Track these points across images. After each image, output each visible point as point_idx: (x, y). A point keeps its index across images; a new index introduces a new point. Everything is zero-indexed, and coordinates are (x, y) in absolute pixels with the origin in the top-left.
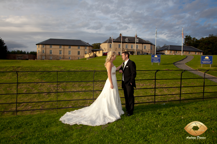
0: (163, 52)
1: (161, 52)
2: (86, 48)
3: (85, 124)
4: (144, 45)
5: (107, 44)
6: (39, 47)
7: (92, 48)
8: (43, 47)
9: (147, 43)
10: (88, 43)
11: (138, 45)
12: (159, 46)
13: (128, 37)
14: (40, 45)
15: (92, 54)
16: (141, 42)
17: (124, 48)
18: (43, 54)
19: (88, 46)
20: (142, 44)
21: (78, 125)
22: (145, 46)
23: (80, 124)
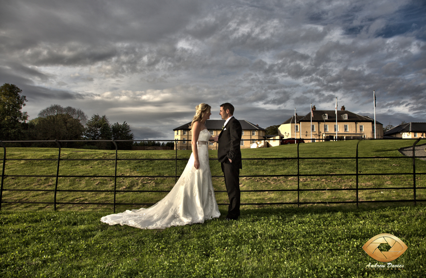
0: (398, 136)
1: (394, 136)
2: (253, 134)
3: (131, 225)
4: (359, 124)
5: (289, 125)
6: (178, 134)
7: (264, 133)
8: (184, 133)
9: (365, 120)
10: (257, 126)
11: (348, 124)
12: (391, 125)
13: (327, 111)
14: (179, 131)
15: (262, 143)
16: (354, 119)
17: (320, 130)
18: (183, 145)
19: (257, 130)
20: (354, 123)
21: (120, 225)
22: (361, 126)
23: (125, 224)
